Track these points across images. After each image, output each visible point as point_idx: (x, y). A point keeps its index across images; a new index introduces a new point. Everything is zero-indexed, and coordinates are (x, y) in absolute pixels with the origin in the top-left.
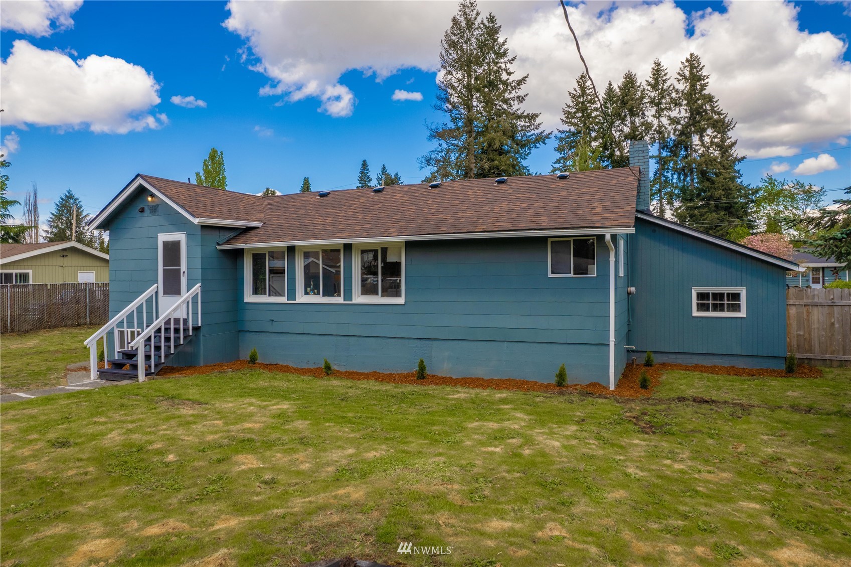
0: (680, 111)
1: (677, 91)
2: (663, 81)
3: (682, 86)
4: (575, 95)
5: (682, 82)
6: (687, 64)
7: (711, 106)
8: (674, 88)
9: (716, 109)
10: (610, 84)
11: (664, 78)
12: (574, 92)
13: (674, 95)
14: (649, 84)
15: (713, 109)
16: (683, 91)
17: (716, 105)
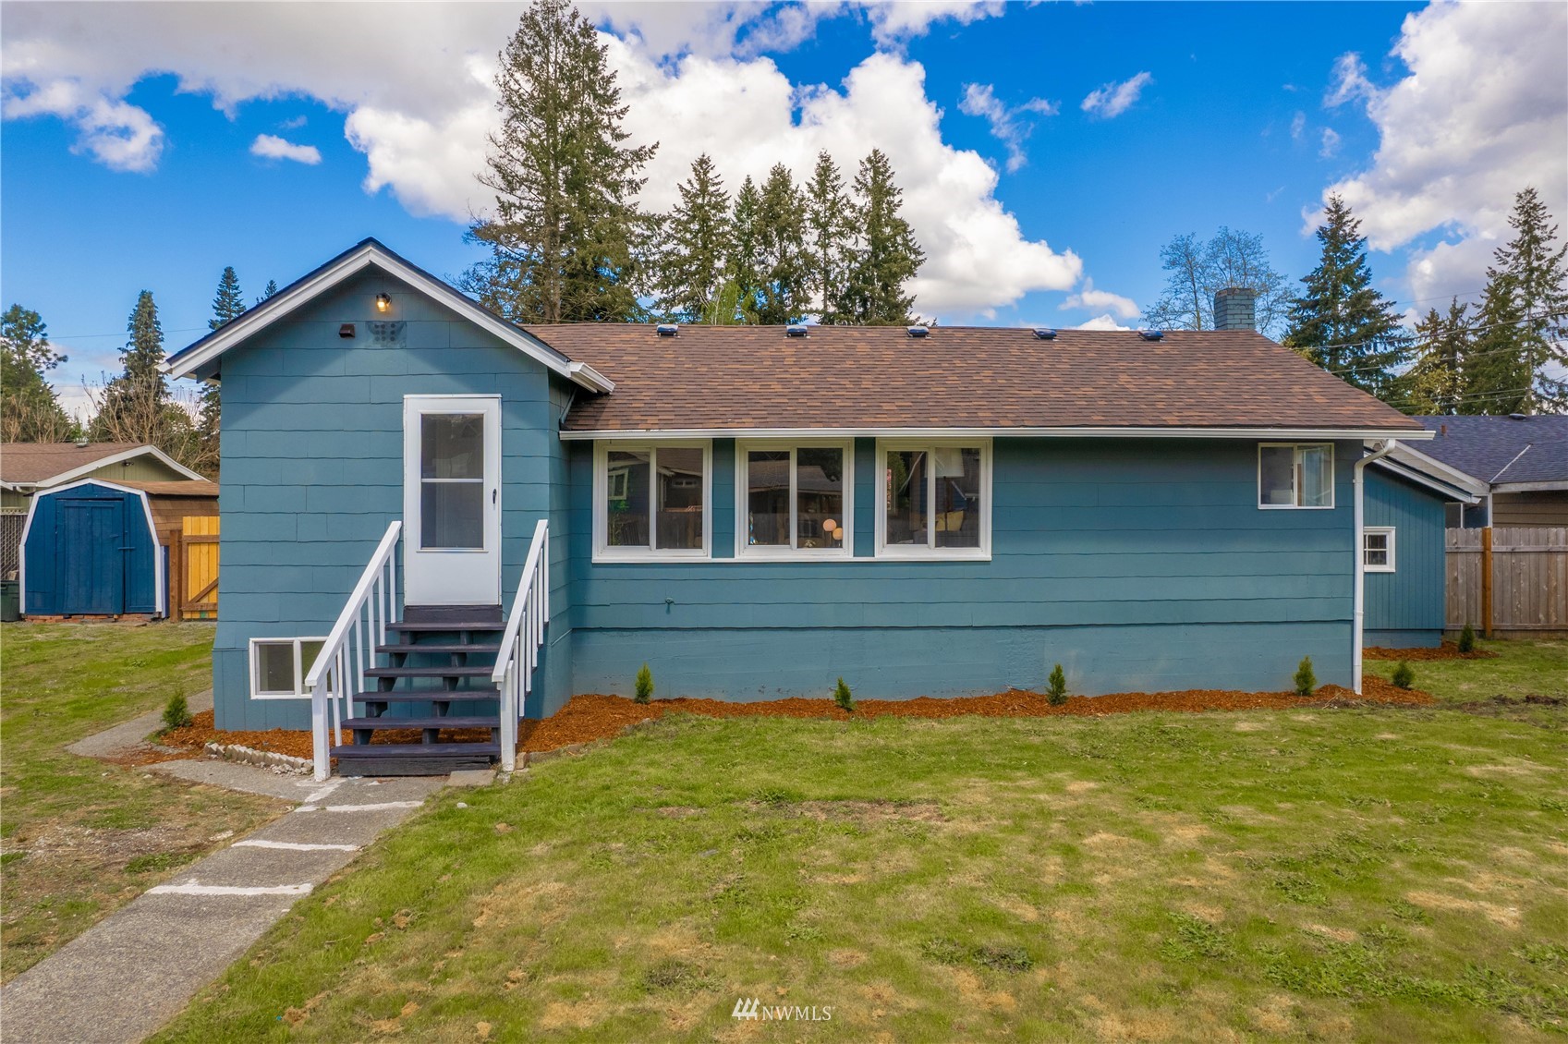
0: (857, 241)
1: (853, 206)
2: (833, 187)
3: (862, 201)
4: (689, 192)
5: (861, 193)
6: (869, 166)
7: (904, 239)
8: (848, 201)
9: (911, 244)
10: (749, 181)
11: (835, 183)
12: (688, 187)
13: (847, 213)
14: (811, 190)
15: (907, 245)
16: (861, 210)
17: (910, 237)
